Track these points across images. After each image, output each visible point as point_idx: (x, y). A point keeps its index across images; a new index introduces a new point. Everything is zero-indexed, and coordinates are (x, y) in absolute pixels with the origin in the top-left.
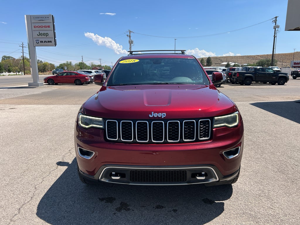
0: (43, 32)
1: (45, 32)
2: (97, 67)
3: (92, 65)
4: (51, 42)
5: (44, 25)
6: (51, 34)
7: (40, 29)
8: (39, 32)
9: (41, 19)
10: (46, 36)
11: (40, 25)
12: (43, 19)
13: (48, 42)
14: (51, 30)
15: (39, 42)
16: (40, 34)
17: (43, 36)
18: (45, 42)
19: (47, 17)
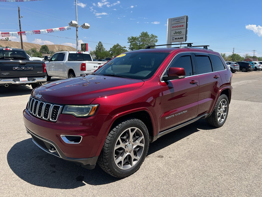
0: (177, 31)
1: (179, 31)
2: (250, 59)
3: (247, 56)
4: (182, 38)
5: (179, 25)
6: (183, 31)
7: (177, 28)
8: (175, 31)
9: (178, 20)
10: (180, 34)
11: (176, 25)
12: (179, 20)
13: (181, 38)
14: (184, 28)
15: (174, 39)
16: (176, 33)
17: (178, 34)
18: (178, 39)
19: (182, 18)
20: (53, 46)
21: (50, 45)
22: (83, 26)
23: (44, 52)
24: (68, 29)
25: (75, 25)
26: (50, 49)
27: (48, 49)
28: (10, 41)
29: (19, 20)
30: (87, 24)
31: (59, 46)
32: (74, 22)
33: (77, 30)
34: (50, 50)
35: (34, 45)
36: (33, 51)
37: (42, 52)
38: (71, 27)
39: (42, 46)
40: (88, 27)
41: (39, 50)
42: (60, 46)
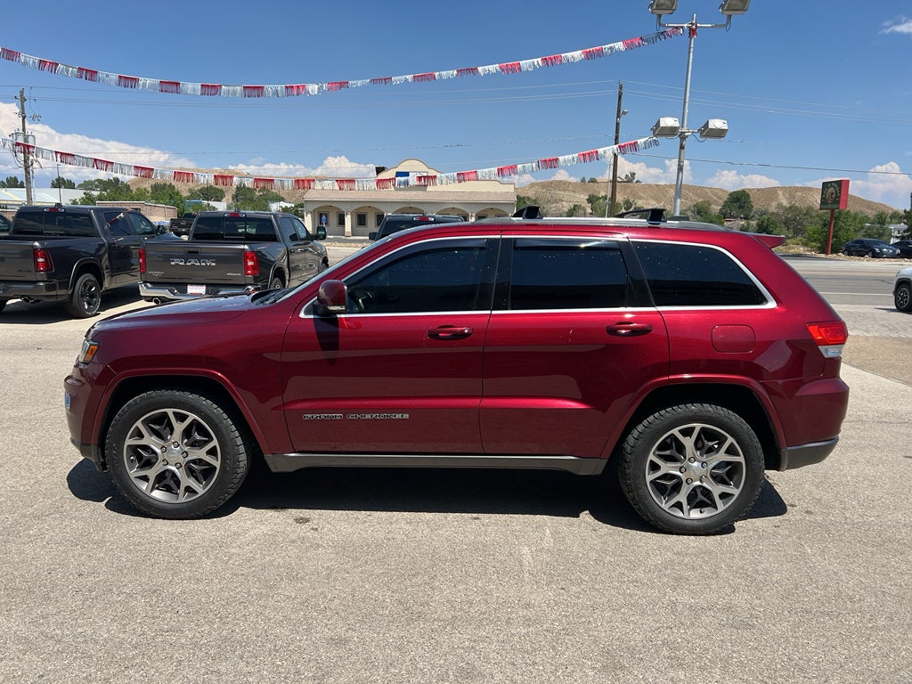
20: (770, 193)
21: (758, 190)
22: (704, 131)
23: (734, 213)
24: (647, 145)
25: (671, 131)
26: (757, 205)
27: (750, 202)
28: (637, 181)
29: (618, 124)
30: (717, 124)
31: (791, 191)
32: (668, 122)
33: (682, 147)
34: (756, 207)
35: (708, 190)
36: (699, 213)
37: (728, 215)
38: (661, 139)
39: (731, 194)
40: (720, 133)
41: (719, 208)
42: (797, 189)
